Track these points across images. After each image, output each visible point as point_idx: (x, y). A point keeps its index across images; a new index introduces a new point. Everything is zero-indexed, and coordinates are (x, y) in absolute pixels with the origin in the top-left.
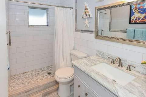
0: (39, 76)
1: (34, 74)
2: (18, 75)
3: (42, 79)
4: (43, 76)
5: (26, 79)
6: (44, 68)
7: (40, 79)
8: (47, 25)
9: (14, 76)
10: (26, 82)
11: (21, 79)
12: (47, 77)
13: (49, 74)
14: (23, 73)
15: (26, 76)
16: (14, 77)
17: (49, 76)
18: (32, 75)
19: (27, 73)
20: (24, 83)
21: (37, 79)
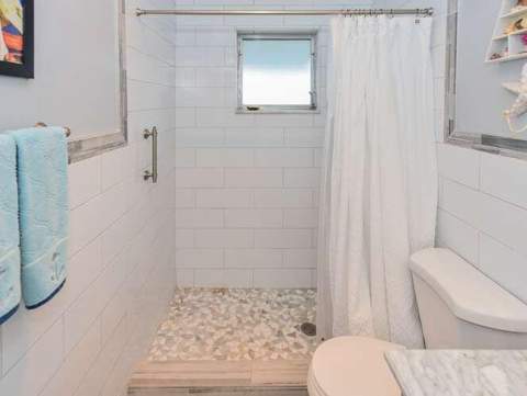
0: (262, 328)
1: (247, 308)
2: (195, 293)
3: (272, 349)
4: (280, 334)
5: (214, 322)
6: (292, 291)
7: (264, 342)
8: (313, 107)
9: (183, 294)
10: (212, 334)
11: (199, 314)
12: (297, 345)
13: (309, 329)
14: (215, 292)
15: (218, 305)
16: (181, 298)
17: (305, 345)
18: (240, 310)
19: (226, 296)
20: (202, 336)
21: (252, 341)
